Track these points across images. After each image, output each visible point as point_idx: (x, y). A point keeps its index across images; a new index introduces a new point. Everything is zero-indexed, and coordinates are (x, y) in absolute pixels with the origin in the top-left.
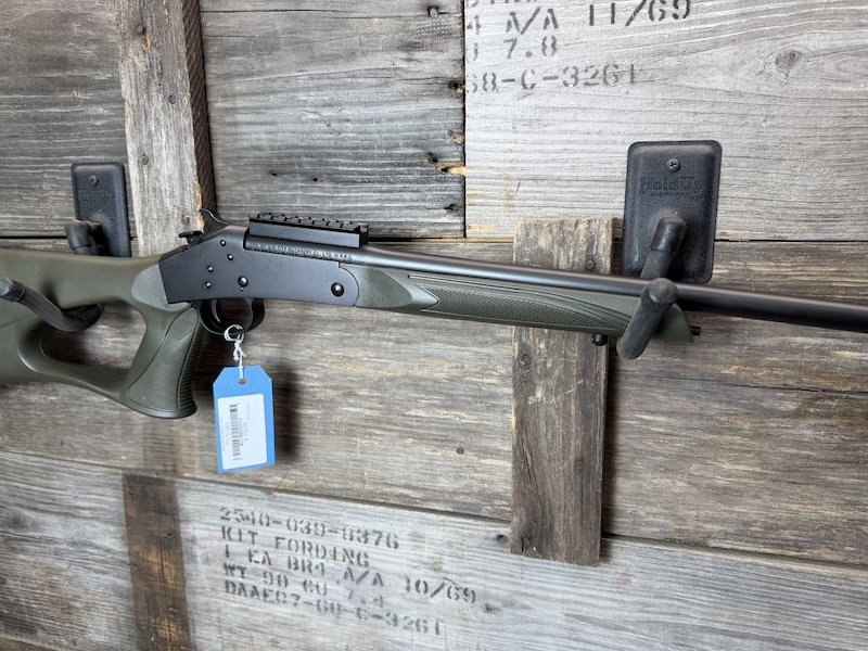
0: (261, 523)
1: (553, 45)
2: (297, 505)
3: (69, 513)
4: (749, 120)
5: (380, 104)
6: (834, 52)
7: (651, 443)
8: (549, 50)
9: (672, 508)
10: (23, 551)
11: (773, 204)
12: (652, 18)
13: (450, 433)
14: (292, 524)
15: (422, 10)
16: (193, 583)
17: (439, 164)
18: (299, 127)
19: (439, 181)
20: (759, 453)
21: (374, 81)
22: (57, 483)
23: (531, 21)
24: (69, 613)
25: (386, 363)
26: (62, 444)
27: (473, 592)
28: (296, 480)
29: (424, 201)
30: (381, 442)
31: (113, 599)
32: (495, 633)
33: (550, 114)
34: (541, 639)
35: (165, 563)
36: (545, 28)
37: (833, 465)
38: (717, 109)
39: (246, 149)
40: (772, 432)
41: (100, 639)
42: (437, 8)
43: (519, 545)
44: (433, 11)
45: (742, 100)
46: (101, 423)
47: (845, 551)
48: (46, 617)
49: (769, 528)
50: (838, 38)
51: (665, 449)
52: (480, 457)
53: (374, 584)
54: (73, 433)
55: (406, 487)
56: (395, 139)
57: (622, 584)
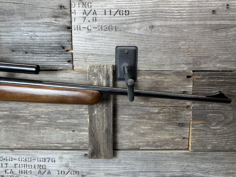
0: (10, 160)
1: (96, 19)
2: (22, 153)
4: (143, 41)
5: (47, 32)
6: (161, 26)
7: (125, 123)
8: (94, 21)
9: (130, 140)
11: (150, 62)
13: (70, 126)
14: (20, 159)
15: (59, 7)
17: (65, 49)
18: (21, 37)
19: (65, 54)
20: (150, 123)
21: (45, 25)
23: (89, 13)
25: (50, 107)
27: (78, 172)
28: (21, 145)
29: (61, 59)
30: (49, 131)
33: (95, 38)
36: (93, 15)
37: (167, 125)
38: (136, 38)
39: (3, 43)
40: (153, 118)
43: (91, 156)
44: (62, 8)
45: (142, 36)
47: (171, 146)
49: (154, 142)
50: (162, 23)
51: (128, 124)
52: (79, 132)
53: (48, 174)
55: (57, 143)
56: (51, 42)
57: (119, 163)
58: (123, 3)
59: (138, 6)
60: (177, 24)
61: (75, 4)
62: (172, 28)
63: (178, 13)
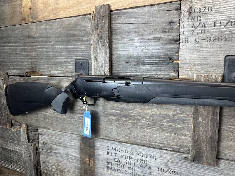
0: (118, 151)
1: (204, 32)
2: (128, 147)
3: (65, 146)
7: (230, 133)
10: (52, 156)
12: (231, 25)
13: (172, 129)
14: (126, 152)
15: (169, 23)
16: (98, 166)
17: (171, 60)
19: (172, 64)
21: (156, 40)
22: (63, 138)
23: (198, 26)
24: (62, 173)
25: (154, 110)
26: (65, 128)
27: (177, 172)
28: (128, 140)
29: (167, 69)
30: (152, 131)
31: (75, 170)
33: (203, 48)
35: (90, 161)
39: (120, 57)
42: (173, 23)
43: (193, 160)
46: (76, 123)
48: (56, 174)
52: (181, 136)
53: (149, 169)
54: (68, 125)
55: (159, 143)
56: (160, 54)
57: (221, 172)
61: (184, 20)
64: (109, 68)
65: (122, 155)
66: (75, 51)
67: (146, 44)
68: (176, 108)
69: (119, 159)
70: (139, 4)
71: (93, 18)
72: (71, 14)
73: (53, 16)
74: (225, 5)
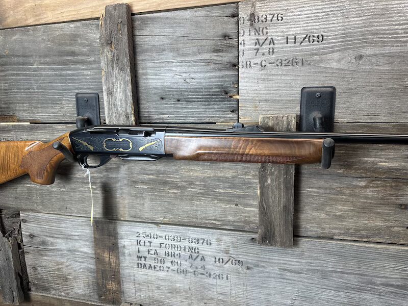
0: (154, 238)
1: (273, 51)
2: (170, 230)
3: (68, 238)
4: (345, 79)
5: (206, 72)
6: (375, 55)
7: (311, 199)
8: (271, 53)
9: (320, 224)
10: (46, 255)
11: (355, 109)
13: (232, 198)
14: (167, 237)
15: (223, 37)
16: (123, 265)
17: (228, 95)
18: (173, 81)
19: (228, 101)
20: (352, 202)
21: (204, 63)
22: (64, 225)
23: (264, 42)
24: (66, 281)
25: (206, 171)
26: (67, 208)
27: (242, 262)
28: (169, 219)
29: (222, 108)
30: (204, 203)
31: (86, 274)
32: (251, 278)
33: (271, 77)
34: (269, 279)
35: (111, 257)
36: (270, 45)
37: (380, 205)
38: (334, 75)
39: (151, 89)
40: (357, 194)
41: (80, 291)
42: (228, 36)
43: (261, 241)
44: (227, 38)
45: (343, 72)
46: (85, 199)
47: (385, 238)
48: (55, 283)
49: (356, 230)
50: (377, 50)
51: (317, 202)
52: (244, 207)
53: (201, 260)
54: (71, 204)
55: (214, 220)
56: (211, 85)
57: (301, 256)
58: (315, 24)
59: (338, 28)
60: (402, 51)
61: (244, 32)
62: (393, 57)
63: (404, 33)
64: (133, 107)
65: (161, 244)
66: (75, 79)
67: (190, 69)
68: (236, 167)
69: (156, 250)
70: (176, 5)
71: (103, 26)
72: (65, 17)
73: (33, 19)
74: (300, 11)
